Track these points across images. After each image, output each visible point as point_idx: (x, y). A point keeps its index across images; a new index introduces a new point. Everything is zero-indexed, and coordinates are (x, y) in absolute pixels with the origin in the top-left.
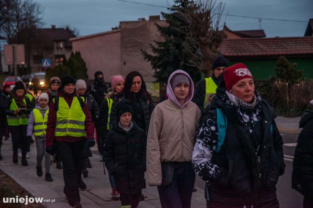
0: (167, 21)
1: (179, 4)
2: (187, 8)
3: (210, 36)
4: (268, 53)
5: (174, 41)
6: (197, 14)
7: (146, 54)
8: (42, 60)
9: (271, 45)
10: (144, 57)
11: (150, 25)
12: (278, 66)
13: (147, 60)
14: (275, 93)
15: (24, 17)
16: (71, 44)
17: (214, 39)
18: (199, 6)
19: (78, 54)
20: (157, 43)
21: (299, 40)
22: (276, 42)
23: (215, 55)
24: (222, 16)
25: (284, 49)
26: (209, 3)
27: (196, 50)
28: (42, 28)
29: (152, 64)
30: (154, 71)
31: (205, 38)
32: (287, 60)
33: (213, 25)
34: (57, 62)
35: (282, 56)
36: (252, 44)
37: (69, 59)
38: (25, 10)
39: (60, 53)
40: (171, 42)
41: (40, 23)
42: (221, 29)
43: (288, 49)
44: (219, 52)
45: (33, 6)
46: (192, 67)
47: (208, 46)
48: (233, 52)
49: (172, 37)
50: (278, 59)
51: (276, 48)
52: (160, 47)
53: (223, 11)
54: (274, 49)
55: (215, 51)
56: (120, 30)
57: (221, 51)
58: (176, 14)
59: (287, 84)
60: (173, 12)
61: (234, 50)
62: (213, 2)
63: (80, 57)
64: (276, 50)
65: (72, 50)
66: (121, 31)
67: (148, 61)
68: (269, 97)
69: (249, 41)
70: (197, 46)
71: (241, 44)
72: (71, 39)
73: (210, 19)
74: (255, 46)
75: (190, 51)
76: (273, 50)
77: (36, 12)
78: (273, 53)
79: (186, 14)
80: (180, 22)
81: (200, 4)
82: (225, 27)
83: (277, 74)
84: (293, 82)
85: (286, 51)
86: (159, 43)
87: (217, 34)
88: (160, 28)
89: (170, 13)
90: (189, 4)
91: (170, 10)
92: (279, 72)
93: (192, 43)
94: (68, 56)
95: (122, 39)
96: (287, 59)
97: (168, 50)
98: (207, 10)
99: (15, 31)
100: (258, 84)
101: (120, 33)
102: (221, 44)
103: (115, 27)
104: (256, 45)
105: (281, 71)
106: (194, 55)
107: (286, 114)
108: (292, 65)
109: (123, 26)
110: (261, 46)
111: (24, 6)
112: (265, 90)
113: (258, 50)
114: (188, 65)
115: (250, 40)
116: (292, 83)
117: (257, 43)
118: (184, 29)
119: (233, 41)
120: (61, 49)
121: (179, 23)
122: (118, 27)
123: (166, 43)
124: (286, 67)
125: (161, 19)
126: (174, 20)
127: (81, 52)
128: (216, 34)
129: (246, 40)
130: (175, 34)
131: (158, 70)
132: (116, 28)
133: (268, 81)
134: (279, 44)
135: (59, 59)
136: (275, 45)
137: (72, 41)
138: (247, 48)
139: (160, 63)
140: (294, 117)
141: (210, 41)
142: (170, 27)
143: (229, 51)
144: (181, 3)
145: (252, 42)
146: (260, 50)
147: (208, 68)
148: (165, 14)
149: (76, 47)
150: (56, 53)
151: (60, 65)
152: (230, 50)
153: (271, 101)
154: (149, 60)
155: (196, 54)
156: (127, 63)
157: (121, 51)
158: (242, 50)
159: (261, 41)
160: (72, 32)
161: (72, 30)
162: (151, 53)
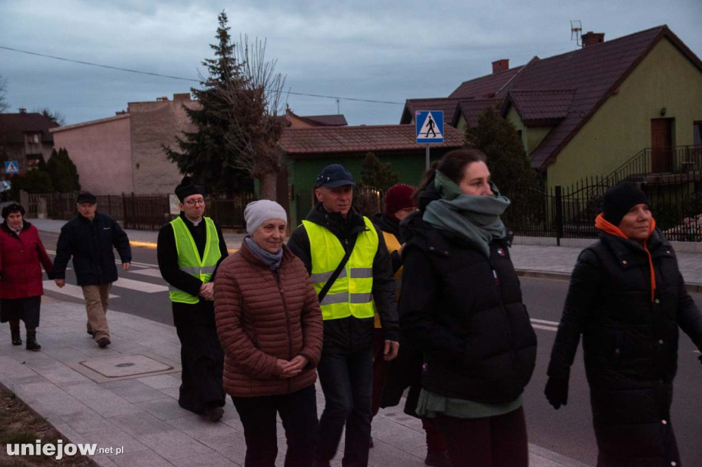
0: (201, 102)
1: (217, 76)
2: (229, 82)
3: (266, 124)
4: (351, 149)
5: (211, 132)
6: (245, 91)
7: (170, 152)
8: (6, 163)
9: (354, 137)
10: (165, 156)
11: (175, 107)
12: (365, 166)
13: (171, 160)
14: (362, 206)
16: (52, 137)
17: (272, 129)
18: (248, 80)
19: (64, 153)
20: (187, 134)
21: (392, 129)
22: (361, 132)
23: (272, 151)
24: (283, 95)
25: (373, 143)
26: (261, 75)
27: (245, 146)
28: (4, 112)
29: (179, 166)
31: (258, 127)
32: (377, 158)
33: (269, 109)
34: (29, 166)
35: (369, 153)
36: (327, 135)
37: (50, 161)
39: (34, 151)
40: (207, 132)
42: (280, 114)
43: (378, 143)
44: (278, 146)
46: (240, 170)
47: (263, 138)
48: (300, 148)
49: (208, 126)
50: (364, 157)
51: (361, 142)
52: (190, 140)
53: (282, 86)
54: (357, 142)
56: (128, 115)
57: (281, 146)
58: (214, 90)
59: (378, 193)
60: (209, 88)
61: (301, 144)
62: (268, 74)
63: (68, 158)
64: (361, 144)
65: (54, 147)
66: (130, 117)
67: (173, 162)
69: (323, 131)
70: (247, 139)
71: (310, 135)
72: (51, 130)
73: (264, 98)
74: (331, 138)
75: (235, 146)
78: (356, 149)
79: (228, 92)
80: (221, 102)
81: (248, 78)
82: (288, 111)
83: (363, 178)
85: (374, 146)
86: (191, 135)
87: (276, 121)
88: (191, 113)
89: (204, 90)
90: (233, 77)
91: (204, 85)
92: (367, 176)
93: (238, 135)
94: (47, 157)
95: (132, 129)
96: (378, 156)
97: (203, 145)
98: (260, 86)
101: (128, 119)
102: (282, 136)
103: (120, 111)
104: (332, 136)
105: (370, 174)
106: (241, 152)
108: (384, 165)
109: (134, 110)
110: (339, 139)
113: (337, 145)
114: (234, 167)
115: (323, 129)
116: (384, 191)
117: (334, 134)
118: (226, 113)
119: (300, 132)
120: (36, 144)
121: (220, 104)
122: (126, 111)
123: (200, 134)
124: (376, 168)
125: (192, 98)
126: (210, 100)
127: (67, 149)
128: (274, 121)
129: (318, 129)
130: (213, 120)
131: (189, 175)
132: (123, 113)
134: (364, 135)
135: (33, 161)
136: (359, 137)
137: (53, 133)
138: (320, 141)
139: (192, 164)
141: (266, 132)
142: (204, 111)
143: (294, 146)
144: (220, 75)
145: (328, 133)
146: (340, 145)
147: (263, 172)
148: (200, 91)
149: (60, 142)
150: (28, 151)
151: (34, 169)
152: (296, 144)
154: (175, 159)
155: (245, 151)
156: (141, 164)
157: (132, 147)
158: (313, 143)
159: (339, 131)
160: (54, 119)
161: (53, 116)
162: (177, 149)
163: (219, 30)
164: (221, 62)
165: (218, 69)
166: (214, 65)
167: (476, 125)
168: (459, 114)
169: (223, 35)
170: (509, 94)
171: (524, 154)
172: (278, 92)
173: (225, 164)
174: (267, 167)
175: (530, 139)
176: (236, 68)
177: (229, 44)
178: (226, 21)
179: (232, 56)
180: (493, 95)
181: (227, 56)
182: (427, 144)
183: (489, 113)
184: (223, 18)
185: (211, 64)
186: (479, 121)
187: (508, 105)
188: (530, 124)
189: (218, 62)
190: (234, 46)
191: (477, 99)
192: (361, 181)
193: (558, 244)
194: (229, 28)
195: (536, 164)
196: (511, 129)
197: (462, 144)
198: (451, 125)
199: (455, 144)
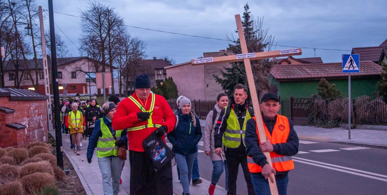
3: (263, 63)
4: (313, 76)
7: (217, 78)
12: (320, 86)
13: (218, 82)
14: (316, 108)
15: (132, 51)
16: (166, 71)
17: (266, 65)
19: (171, 79)
20: (226, 69)
21: (338, 65)
22: (320, 67)
23: (266, 78)
25: (326, 73)
29: (222, 86)
31: (258, 65)
35: (323, 78)
36: (300, 68)
38: (132, 46)
39: (159, 78)
41: (143, 55)
43: (329, 73)
45: (138, 43)
48: (284, 76)
50: (319, 81)
52: (228, 72)
54: (317, 72)
57: (273, 75)
61: (284, 74)
63: (173, 82)
64: (319, 73)
65: (166, 76)
67: (219, 84)
68: (312, 111)
71: (291, 69)
72: (165, 68)
74: (302, 70)
76: (317, 74)
77: (141, 47)
78: (316, 76)
83: (319, 92)
86: (228, 69)
90: (251, 38)
91: (236, 43)
92: (321, 92)
95: (205, 66)
96: (328, 80)
97: (234, 74)
99: (125, 62)
100: (304, 102)
105: (323, 90)
107: (325, 125)
108: (331, 85)
110: (307, 71)
111: (131, 43)
112: (309, 106)
113: (304, 74)
117: (304, 68)
119: (285, 67)
120: (160, 74)
123: (233, 69)
124: (326, 87)
127: (172, 77)
131: (227, 91)
133: (311, 99)
134: (321, 68)
136: (318, 70)
138: (295, 72)
139: (229, 85)
140: (331, 128)
141: (262, 67)
143: (281, 75)
146: (307, 74)
149: (169, 73)
150: (156, 78)
153: (313, 115)
154: (220, 82)
156: (209, 85)
157: (205, 76)
158: (291, 73)
159: (307, 66)
160: (169, 62)
161: (170, 60)
162: (221, 77)
163: (244, 13)
164: (245, 30)
168: (383, 56)
169: (247, 16)
172: (270, 45)
174: (263, 86)
176: (254, 33)
177: (249, 21)
178: (248, 9)
179: (251, 27)
181: (248, 27)
182: (349, 73)
184: (247, 7)
190: (252, 21)
192: (316, 94)
194: (250, 12)
197: (380, 73)
198: (376, 62)
199: (376, 73)
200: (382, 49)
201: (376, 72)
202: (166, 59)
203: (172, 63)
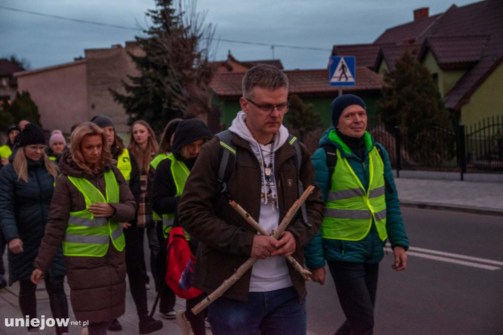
0: (144, 49)
1: (158, 25)
2: (169, 31)
5: (153, 76)
6: (181, 39)
7: (116, 94)
10: (113, 98)
13: (118, 101)
16: (16, 81)
19: (27, 94)
20: (131, 78)
23: (204, 94)
25: (297, 86)
27: (180, 89)
29: (124, 107)
30: (127, 117)
32: (300, 101)
35: (293, 95)
37: (14, 102)
40: (149, 77)
43: (302, 86)
44: (210, 89)
47: (195, 82)
48: (230, 91)
49: (151, 70)
52: (135, 84)
53: (213, 34)
55: (204, 90)
56: (85, 61)
57: (214, 89)
58: (153, 39)
60: (150, 36)
61: (232, 87)
62: (200, 24)
63: (30, 99)
65: (18, 90)
67: (119, 103)
70: (181, 83)
72: (15, 74)
80: (160, 49)
81: (187, 27)
82: (230, 56)
84: (308, 130)
85: (299, 88)
86: (135, 80)
88: (135, 59)
89: (147, 38)
90: (173, 26)
91: (146, 34)
94: (13, 96)
95: (88, 73)
96: (301, 98)
97: (146, 88)
101: (85, 65)
102: (214, 79)
108: (307, 106)
109: (89, 56)
114: (173, 108)
118: (162, 59)
120: (4, 87)
123: (142, 79)
124: (299, 109)
126: (152, 47)
127: (30, 92)
130: (155, 65)
131: (133, 115)
137: (16, 77)
139: (136, 105)
142: (146, 57)
143: (225, 89)
144: (162, 24)
148: (141, 38)
149: (23, 85)
152: (227, 87)
154: (121, 101)
156: (96, 105)
157: (88, 90)
160: (20, 64)
162: (123, 92)
164: (163, 12)
165: (160, 19)
166: (156, 15)
167: (394, 69)
168: (381, 58)
170: (426, 41)
171: (438, 96)
172: (210, 39)
173: (165, 106)
174: (199, 108)
175: (445, 82)
176: (177, 17)
179: (171, 7)
180: (412, 41)
181: (167, 7)
182: (340, 87)
183: (406, 58)
185: (153, 14)
186: (396, 66)
187: (426, 50)
188: (446, 68)
189: (159, 12)
191: (398, 44)
193: (462, 179)
195: (451, 104)
196: (426, 73)
197: (380, 86)
198: (371, 69)
199: (373, 87)
200: (378, 48)
201: (374, 85)
202: (13, 59)
203: (25, 66)
